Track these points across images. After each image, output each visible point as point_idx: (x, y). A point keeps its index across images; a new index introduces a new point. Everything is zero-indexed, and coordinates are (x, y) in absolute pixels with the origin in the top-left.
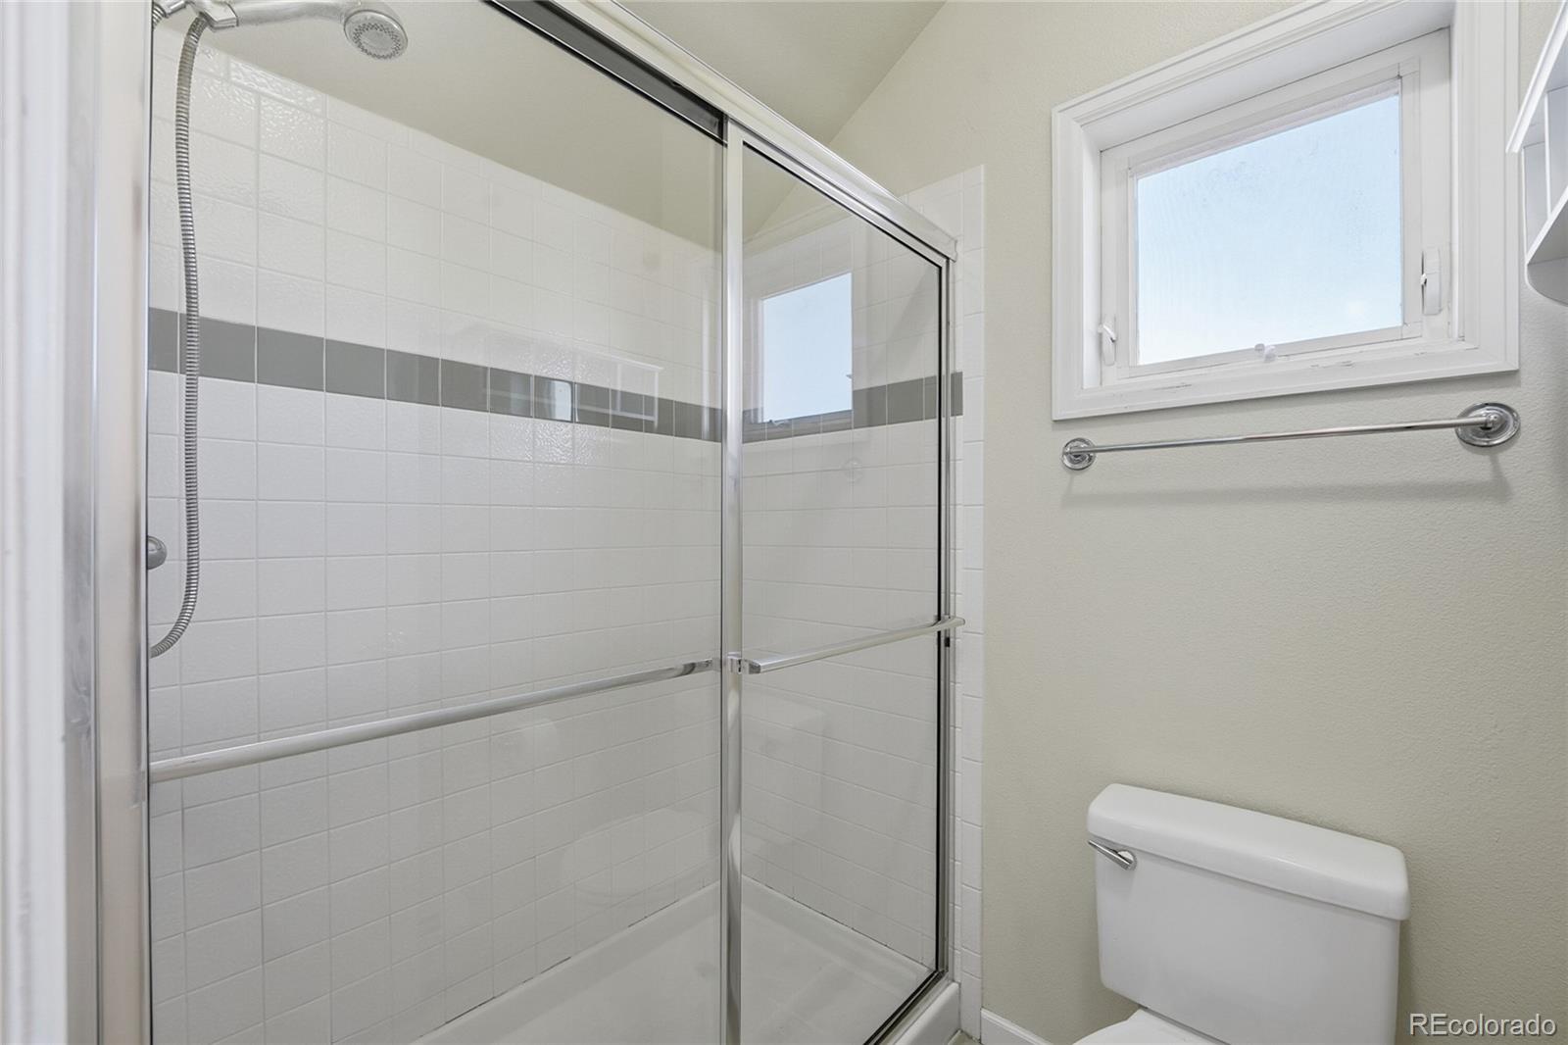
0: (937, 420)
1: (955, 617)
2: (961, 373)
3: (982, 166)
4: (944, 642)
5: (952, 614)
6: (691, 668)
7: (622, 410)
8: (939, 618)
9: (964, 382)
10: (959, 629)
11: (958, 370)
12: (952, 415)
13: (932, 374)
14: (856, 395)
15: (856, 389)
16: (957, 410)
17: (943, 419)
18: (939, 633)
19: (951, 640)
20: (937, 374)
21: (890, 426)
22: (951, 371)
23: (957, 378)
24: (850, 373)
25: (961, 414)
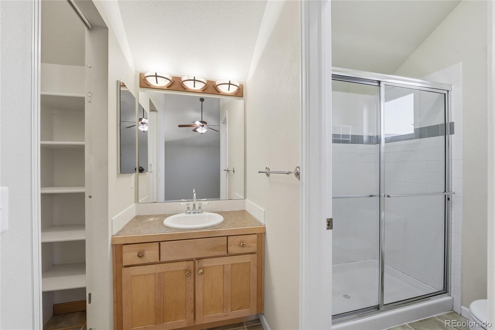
0: (444, 136)
1: (451, 192)
2: (454, 122)
3: (461, 63)
4: (447, 199)
5: (450, 191)
6: (371, 196)
7: (342, 138)
8: (445, 191)
9: (455, 125)
10: (453, 195)
11: (452, 121)
12: (450, 134)
13: (442, 123)
14: (415, 130)
15: (415, 128)
16: (452, 132)
17: (447, 136)
18: (445, 195)
19: (450, 199)
20: (444, 123)
21: (427, 138)
22: (450, 121)
23: (452, 124)
24: (413, 124)
25: (454, 134)
